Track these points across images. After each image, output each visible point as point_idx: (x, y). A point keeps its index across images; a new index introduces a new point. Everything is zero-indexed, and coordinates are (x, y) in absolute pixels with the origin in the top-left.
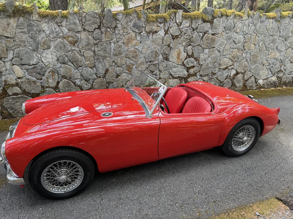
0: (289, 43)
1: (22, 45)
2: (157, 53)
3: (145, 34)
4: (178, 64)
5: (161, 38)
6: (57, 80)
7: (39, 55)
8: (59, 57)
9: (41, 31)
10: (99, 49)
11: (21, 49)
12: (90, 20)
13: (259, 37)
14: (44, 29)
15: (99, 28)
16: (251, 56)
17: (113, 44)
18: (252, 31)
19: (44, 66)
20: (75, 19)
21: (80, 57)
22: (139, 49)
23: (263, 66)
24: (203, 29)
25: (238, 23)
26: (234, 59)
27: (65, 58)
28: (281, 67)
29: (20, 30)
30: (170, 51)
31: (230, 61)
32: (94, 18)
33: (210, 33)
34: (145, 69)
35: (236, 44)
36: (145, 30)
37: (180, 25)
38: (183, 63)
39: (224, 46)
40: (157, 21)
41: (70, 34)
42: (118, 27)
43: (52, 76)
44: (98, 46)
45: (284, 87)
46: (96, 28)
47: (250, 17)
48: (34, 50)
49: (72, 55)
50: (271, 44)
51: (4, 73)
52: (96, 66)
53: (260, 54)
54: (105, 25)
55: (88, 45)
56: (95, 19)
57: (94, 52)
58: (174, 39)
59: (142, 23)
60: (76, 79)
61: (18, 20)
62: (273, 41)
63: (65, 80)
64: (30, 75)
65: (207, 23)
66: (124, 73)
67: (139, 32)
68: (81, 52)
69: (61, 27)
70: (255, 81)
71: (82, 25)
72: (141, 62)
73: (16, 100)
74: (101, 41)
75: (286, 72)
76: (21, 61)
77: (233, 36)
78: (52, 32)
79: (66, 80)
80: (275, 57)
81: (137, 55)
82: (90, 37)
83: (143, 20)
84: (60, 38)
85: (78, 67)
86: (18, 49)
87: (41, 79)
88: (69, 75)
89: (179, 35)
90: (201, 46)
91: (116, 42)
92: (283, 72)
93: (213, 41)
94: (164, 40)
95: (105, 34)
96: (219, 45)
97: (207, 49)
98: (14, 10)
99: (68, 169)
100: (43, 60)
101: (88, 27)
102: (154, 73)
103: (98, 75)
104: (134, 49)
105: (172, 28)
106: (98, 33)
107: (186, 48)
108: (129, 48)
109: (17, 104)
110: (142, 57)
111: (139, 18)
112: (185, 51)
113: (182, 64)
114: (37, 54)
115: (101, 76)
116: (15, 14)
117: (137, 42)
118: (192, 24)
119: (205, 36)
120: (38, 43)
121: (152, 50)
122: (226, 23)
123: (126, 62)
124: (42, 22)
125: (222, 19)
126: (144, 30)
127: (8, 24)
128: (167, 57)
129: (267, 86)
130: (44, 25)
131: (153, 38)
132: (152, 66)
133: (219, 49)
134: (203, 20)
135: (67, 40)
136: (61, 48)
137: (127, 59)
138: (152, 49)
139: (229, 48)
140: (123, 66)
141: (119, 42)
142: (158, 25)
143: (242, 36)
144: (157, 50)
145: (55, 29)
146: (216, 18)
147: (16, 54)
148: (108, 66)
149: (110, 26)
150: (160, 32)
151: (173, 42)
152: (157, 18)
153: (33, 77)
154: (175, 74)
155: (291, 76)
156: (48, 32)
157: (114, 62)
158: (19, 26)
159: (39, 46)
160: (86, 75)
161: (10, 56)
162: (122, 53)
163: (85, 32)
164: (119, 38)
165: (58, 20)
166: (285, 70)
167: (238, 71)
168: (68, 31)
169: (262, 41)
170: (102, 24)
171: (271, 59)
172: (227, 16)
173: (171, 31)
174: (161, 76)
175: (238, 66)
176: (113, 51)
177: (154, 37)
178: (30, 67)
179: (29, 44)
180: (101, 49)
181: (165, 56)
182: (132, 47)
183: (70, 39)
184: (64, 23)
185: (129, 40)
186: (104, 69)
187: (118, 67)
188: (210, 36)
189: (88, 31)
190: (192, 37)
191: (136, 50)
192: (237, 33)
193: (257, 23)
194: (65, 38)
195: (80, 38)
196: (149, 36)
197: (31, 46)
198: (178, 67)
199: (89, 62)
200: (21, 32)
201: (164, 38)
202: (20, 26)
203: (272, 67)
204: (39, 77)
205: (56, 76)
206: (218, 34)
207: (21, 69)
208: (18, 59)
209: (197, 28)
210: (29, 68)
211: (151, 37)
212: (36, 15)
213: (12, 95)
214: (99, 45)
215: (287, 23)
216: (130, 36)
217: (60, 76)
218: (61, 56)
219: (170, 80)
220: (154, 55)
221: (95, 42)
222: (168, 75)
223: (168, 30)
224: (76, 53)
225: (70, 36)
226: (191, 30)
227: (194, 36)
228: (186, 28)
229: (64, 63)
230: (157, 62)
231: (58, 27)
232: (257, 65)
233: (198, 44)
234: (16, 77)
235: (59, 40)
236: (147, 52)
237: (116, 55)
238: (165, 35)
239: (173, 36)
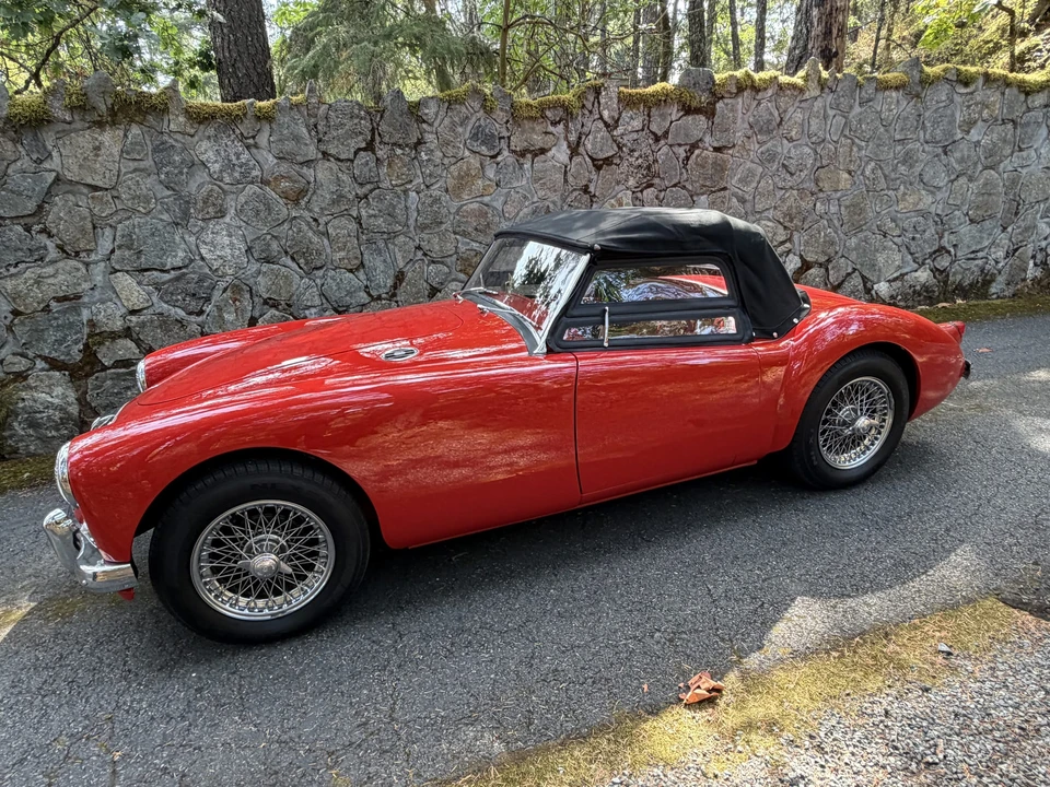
0: (957, 161)
1: (141, 209)
3: (511, 159)
5: (561, 167)
6: (249, 315)
7: (193, 239)
8: (252, 241)
9: (193, 165)
10: (371, 212)
11: (136, 223)
12: (342, 125)
13: (860, 149)
14: (203, 158)
15: (370, 147)
16: (843, 208)
17: (413, 194)
18: (837, 130)
19: (207, 270)
20: (296, 124)
21: (315, 239)
22: (495, 204)
23: (885, 237)
24: (687, 135)
25: (791, 110)
26: (791, 221)
27: (269, 245)
28: (941, 238)
29: (133, 165)
30: (592, 206)
31: (781, 230)
32: (351, 117)
33: (707, 145)
35: (792, 174)
36: (509, 147)
37: (616, 128)
39: (754, 185)
40: (544, 117)
41: (284, 168)
42: (425, 143)
43: (235, 300)
44: (368, 204)
45: (959, 301)
46: (360, 149)
47: (827, 90)
48: (177, 224)
49: (290, 232)
50: (902, 169)
51: (86, 299)
52: (366, 263)
53: (871, 202)
54: (386, 139)
55: (339, 201)
56: (356, 121)
57: (358, 220)
58: (598, 168)
59: (497, 125)
60: (308, 308)
61: (125, 136)
62: (908, 159)
63: (273, 311)
64: (166, 302)
65: (697, 117)
66: (454, 280)
67: (492, 153)
68: (319, 224)
69: (254, 150)
70: (865, 286)
71: (320, 141)
73: (124, 380)
74: (379, 188)
75: (958, 254)
76: (138, 258)
77: (779, 150)
78: (229, 166)
79: (277, 313)
80: (919, 207)
81: (488, 224)
82: (345, 177)
83: (501, 115)
84: (252, 183)
85: (311, 270)
86: (127, 223)
87: (201, 312)
88: (284, 296)
89: (613, 155)
90: (684, 187)
91: (422, 186)
92: (949, 252)
93: (720, 168)
94: (569, 174)
95: (389, 165)
96: (740, 180)
97: (703, 194)
98: (112, 105)
99: (280, 536)
100: (202, 251)
101: (337, 147)
103: (374, 293)
104: (478, 205)
105: (590, 137)
106: (367, 164)
107: (639, 195)
109: (129, 393)
111: (489, 111)
112: (638, 203)
114: (186, 237)
115: (384, 296)
116: (116, 115)
117: (489, 185)
118: (649, 121)
119: (694, 156)
120: (188, 202)
121: (537, 207)
122: (755, 113)
123: (456, 247)
124: (196, 138)
125: (740, 100)
126: (506, 148)
127: (95, 149)
129: (905, 299)
130: (205, 144)
131: (535, 168)
133: (740, 192)
134: (683, 106)
135: (273, 190)
136: (258, 213)
137: (458, 237)
138: (533, 203)
139: (771, 187)
140: (448, 260)
141: (433, 188)
142: (548, 130)
143: (807, 150)
144: (551, 206)
145: (238, 156)
146: (723, 97)
147: (123, 236)
148: (401, 264)
149: (401, 141)
150: (554, 149)
151: (596, 177)
152: (542, 108)
153: (174, 306)
155: (977, 265)
156: (217, 167)
157: (419, 248)
158: (128, 153)
159: (192, 211)
160: (335, 295)
161: (105, 244)
162: (444, 220)
163: (327, 164)
164: (430, 175)
165: (245, 128)
166: (955, 246)
167: (808, 259)
168: (275, 161)
169: (871, 160)
170: (377, 136)
171: (908, 215)
172: (756, 89)
173: (589, 146)
175: (807, 243)
176: (416, 214)
177: (538, 166)
178: (167, 277)
179: (159, 207)
180: (380, 211)
182: (473, 200)
183: (285, 184)
184: (263, 139)
185: (464, 180)
186: (391, 272)
187: (434, 262)
188: (710, 154)
189: (338, 159)
190: (656, 161)
191: (486, 208)
192: (790, 140)
193: (851, 107)
194: (267, 183)
195: (312, 180)
196: (521, 166)
197: (168, 211)
199: (343, 254)
200: (135, 170)
201: (568, 169)
202: (133, 150)
203: (913, 239)
204: (194, 305)
205: (247, 304)
206: (734, 146)
207: (139, 283)
208: (127, 253)
209: (667, 132)
210: (163, 280)
211: (527, 166)
212: (177, 116)
213: (113, 366)
214: (373, 199)
215: (943, 98)
216: (465, 168)
217: (256, 299)
218: (258, 238)
221: (361, 191)
223: (578, 143)
224: (305, 228)
225: (283, 177)
226: (651, 141)
227: (661, 156)
228: (635, 136)
229: (268, 261)
231: (247, 152)
232: (866, 237)
233: (675, 181)
234: (124, 311)
235: (252, 189)
236: (518, 214)
237: (425, 228)
238: (571, 159)
239: (596, 160)
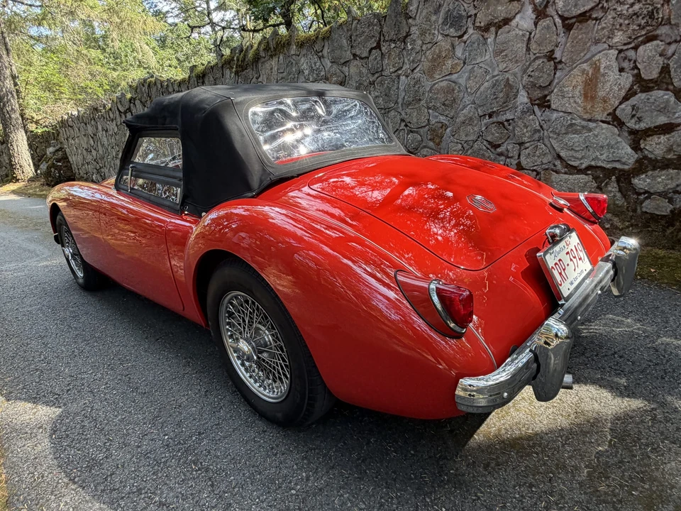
2: (511, 87)
3: (475, 37)
4: (590, 120)
5: (523, 35)
9: (300, 72)
10: (376, 94)
12: (363, 33)
14: (302, 67)
15: (378, 47)
17: (403, 78)
20: (341, 38)
22: (460, 81)
29: (281, 75)
30: (555, 74)
32: (369, 26)
34: (475, 138)
36: (474, 24)
38: (613, 114)
41: (334, 68)
42: (410, 35)
44: (374, 87)
46: (372, 49)
54: (386, 38)
55: (360, 88)
56: (371, 28)
58: (568, 28)
59: (465, 5)
61: (278, 60)
66: (425, 147)
67: (460, 33)
69: (322, 60)
71: (352, 47)
72: (465, 116)
74: (382, 75)
78: (312, 70)
81: (454, 100)
82: (364, 71)
84: (322, 80)
89: (592, 9)
91: (409, 71)
94: (532, 42)
95: (389, 57)
101: (361, 49)
102: (499, 150)
104: (447, 82)
106: (376, 59)
107: (631, 54)
108: (437, 83)
110: (467, 103)
112: (626, 65)
113: (609, 119)
116: (276, 50)
117: (456, 64)
121: (497, 81)
123: (428, 120)
124: (300, 56)
126: (471, 25)
127: (271, 69)
128: (546, 96)
130: (303, 60)
131: (497, 41)
132: (493, 129)
137: (430, 111)
138: (494, 76)
140: (421, 130)
141: (415, 71)
144: (511, 78)
145: (315, 63)
149: (395, 37)
150: (518, 16)
151: (564, 40)
154: (573, 156)
156: (306, 72)
157: (403, 120)
158: (279, 70)
162: (421, 98)
163: (356, 62)
164: (413, 61)
165: (317, 47)
168: (331, 64)
170: (382, 37)
173: (560, 4)
174: (524, 161)
176: (403, 94)
177: (501, 38)
180: (382, 93)
181: (538, 94)
182: (444, 78)
183: (335, 79)
184: (325, 52)
185: (437, 61)
187: (412, 132)
189: (361, 58)
191: (453, 84)
194: (328, 79)
195: (348, 74)
196: (486, 39)
198: (590, 130)
200: (282, 78)
201: (532, 35)
202: (281, 68)
211: (491, 40)
212: (293, 45)
214: (378, 84)
216: (437, 51)
219: (554, 176)
220: (501, 95)
221: (372, 79)
222: (549, 158)
223: (547, 3)
225: (335, 74)
230: (509, 116)
231: (319, 61)
236: (480, 87)
237: (409, 104)
238: (536, 24)
239: (567, 19)
